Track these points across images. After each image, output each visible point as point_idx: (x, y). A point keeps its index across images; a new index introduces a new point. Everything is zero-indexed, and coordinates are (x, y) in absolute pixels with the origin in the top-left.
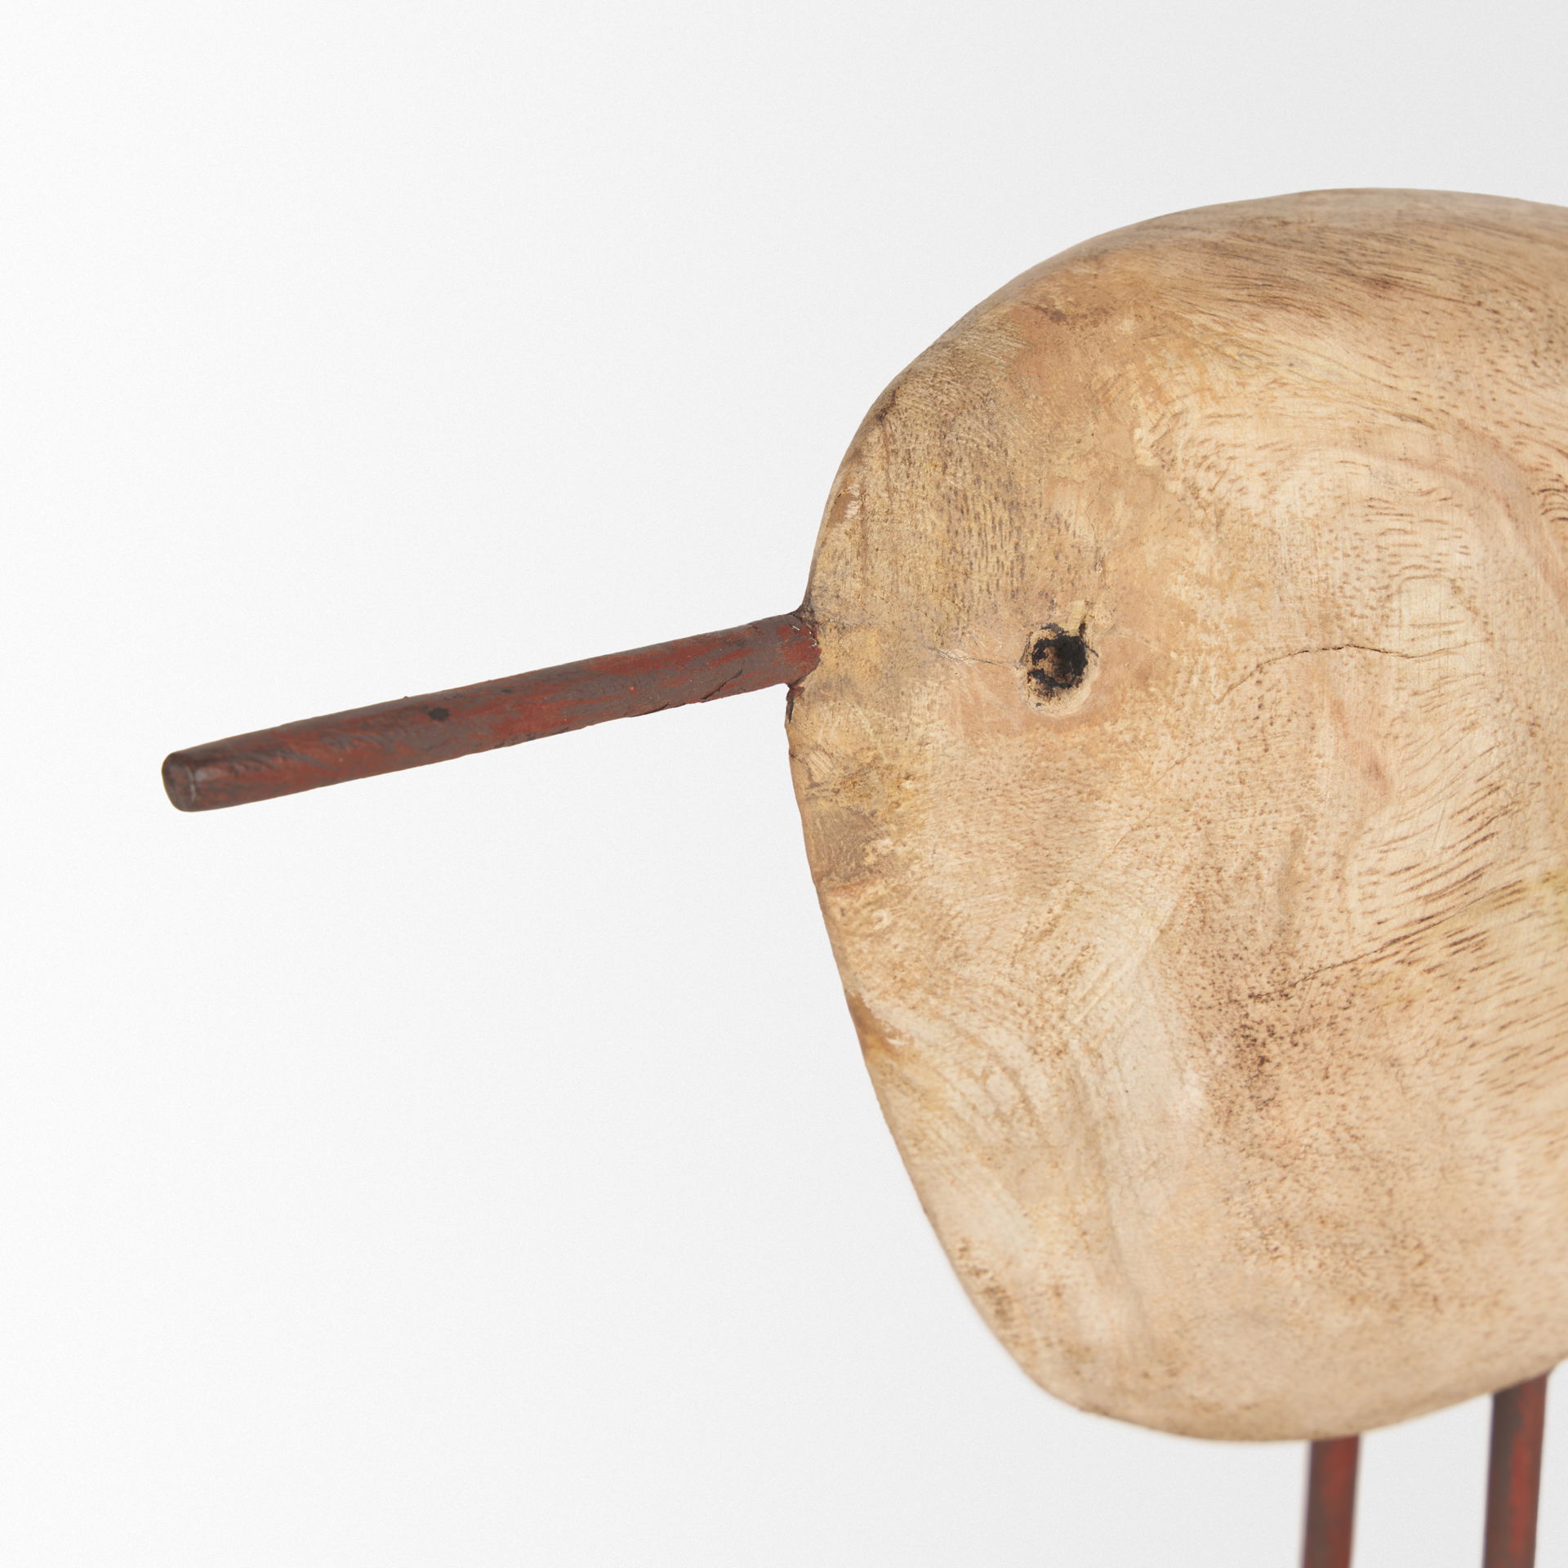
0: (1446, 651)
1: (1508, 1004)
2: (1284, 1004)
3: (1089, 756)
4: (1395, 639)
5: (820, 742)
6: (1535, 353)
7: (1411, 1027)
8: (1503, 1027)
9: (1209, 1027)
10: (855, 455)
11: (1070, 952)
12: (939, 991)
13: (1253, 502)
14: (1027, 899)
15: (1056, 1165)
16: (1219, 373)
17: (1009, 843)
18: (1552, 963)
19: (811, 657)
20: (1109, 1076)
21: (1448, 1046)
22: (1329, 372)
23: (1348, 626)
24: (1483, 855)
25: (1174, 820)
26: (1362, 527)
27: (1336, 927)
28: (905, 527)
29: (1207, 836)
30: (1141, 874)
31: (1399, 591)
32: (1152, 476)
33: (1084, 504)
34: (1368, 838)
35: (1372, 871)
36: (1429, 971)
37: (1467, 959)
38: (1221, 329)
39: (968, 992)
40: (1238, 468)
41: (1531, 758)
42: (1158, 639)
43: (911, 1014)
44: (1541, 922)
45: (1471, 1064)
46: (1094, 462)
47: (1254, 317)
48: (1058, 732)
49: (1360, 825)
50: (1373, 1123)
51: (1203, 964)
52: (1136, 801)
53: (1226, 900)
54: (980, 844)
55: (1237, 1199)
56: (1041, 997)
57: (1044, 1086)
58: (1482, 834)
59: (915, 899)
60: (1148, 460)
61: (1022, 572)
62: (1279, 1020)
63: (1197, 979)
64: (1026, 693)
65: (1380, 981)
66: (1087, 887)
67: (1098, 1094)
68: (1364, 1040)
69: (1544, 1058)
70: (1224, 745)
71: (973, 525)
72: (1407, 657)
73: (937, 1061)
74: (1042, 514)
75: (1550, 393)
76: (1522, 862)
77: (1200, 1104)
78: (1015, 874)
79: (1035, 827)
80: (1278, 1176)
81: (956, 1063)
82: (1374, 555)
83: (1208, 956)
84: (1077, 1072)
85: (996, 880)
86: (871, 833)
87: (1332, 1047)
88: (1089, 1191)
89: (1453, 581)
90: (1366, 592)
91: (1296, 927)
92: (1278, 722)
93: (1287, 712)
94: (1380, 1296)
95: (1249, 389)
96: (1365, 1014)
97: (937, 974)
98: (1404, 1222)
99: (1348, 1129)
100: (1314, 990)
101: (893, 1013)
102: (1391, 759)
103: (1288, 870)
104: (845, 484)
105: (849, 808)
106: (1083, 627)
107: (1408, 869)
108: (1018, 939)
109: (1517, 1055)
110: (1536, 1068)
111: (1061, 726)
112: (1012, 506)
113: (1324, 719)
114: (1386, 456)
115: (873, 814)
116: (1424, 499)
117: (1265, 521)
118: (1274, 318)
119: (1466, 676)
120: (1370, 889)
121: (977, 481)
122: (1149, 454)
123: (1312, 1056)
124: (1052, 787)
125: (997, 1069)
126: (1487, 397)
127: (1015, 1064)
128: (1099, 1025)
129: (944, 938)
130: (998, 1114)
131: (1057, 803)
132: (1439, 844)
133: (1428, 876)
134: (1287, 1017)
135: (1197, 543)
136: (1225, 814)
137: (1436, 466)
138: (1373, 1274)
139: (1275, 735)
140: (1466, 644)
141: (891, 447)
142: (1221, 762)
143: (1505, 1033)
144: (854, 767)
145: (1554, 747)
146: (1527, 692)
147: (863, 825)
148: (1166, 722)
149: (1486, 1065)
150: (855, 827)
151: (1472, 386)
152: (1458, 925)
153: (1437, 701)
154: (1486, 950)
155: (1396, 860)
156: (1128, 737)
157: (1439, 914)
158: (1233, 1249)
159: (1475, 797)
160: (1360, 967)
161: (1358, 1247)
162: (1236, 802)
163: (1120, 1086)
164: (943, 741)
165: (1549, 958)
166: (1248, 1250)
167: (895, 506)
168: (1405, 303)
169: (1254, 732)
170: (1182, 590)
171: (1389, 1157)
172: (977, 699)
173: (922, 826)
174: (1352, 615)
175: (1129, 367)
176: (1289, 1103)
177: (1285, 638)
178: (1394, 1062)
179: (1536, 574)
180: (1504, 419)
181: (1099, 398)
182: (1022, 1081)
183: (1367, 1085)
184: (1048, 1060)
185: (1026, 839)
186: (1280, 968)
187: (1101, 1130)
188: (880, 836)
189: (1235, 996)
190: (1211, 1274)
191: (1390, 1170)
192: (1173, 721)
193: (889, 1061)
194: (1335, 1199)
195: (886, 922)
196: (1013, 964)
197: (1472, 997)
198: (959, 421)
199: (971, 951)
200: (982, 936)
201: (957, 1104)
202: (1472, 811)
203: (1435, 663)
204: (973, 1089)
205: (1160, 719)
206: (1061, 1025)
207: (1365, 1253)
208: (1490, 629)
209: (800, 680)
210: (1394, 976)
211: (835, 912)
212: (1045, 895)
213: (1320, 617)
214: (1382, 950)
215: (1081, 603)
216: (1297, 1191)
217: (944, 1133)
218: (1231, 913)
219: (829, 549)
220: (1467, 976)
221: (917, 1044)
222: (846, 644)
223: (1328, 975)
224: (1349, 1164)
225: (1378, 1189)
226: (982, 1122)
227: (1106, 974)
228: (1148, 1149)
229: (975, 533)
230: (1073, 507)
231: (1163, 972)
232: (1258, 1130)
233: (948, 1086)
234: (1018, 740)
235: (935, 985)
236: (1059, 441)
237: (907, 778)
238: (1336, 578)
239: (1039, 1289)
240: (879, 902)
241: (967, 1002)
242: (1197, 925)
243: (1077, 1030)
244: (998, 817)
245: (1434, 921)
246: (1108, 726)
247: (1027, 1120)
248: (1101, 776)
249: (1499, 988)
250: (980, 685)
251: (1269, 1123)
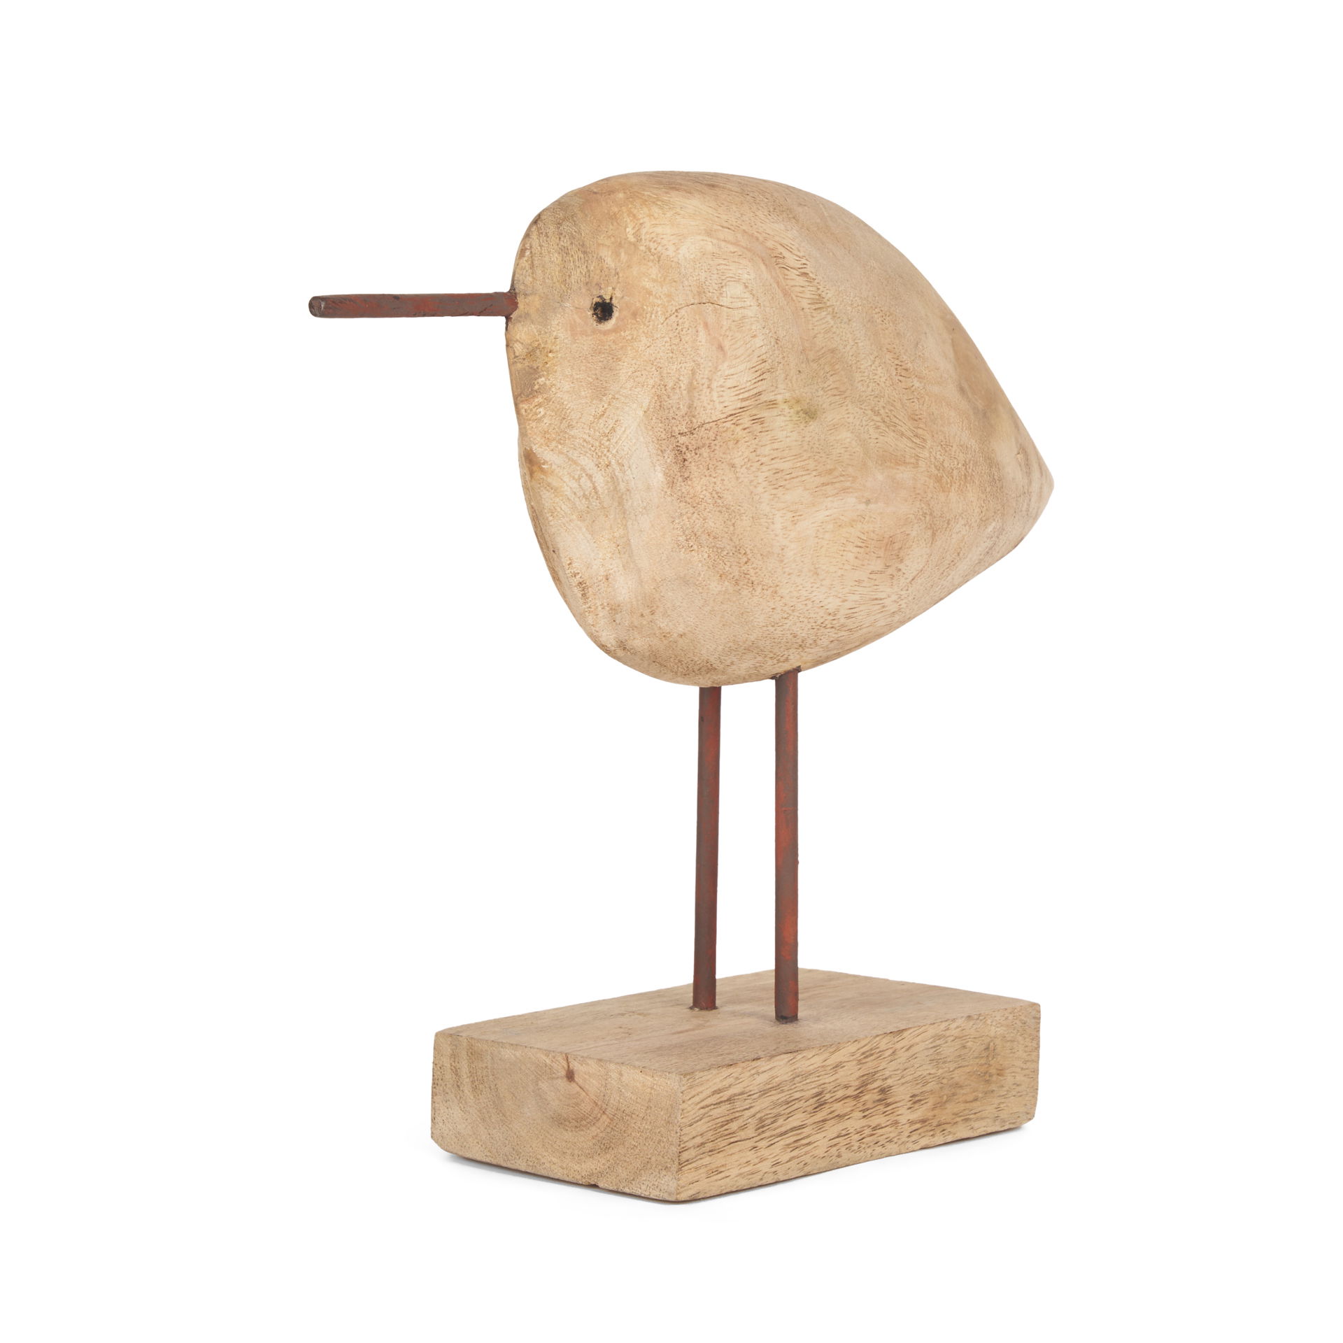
0: (744, 308)
1: (774, 450)
2: (692, 437)
3: (616, 344)
4: (725, 301)
5: (518, 338)
6: (770, 212)
7: (738, 452)
8: (772, 459)
9: (664, 447)
10: (527, 235)
11: (611, 423)
12: (562, 441)
13: (671, 253)
14: (594, 402)
15: (607, 517)
16: (656, 210)
17: (588, 378)
18: (790, 437)
19: (515, 305)
20: (627, 473)
21: (753, 462)
22: (696, 211)
23: (707, 296)
24: (762, 386)
25: (648, 368)
26: (711, 262)
27: (709, 407)
28: (547, 259)
29: (660, 373)
30: (636, 390)
31: (726, 285)
32: (634, 244)
33: (610, 253)
34: (719, 373)
35: (721, 386)
36: (745, 429)
37: (757, 427)
38: (655, 196)
39: (573, 441)
40: (664, 242)
41: (777, 352)
42: (639, 301)
43: (551, 453)
44: (785, 419)
45: (762, 472)
46: (613, 239)
47: (666, 193)
48: (605, 335)
49: (716, 368)
50: (726, 492)
51: (661, 423)
52: (634, 362)
53: (669, 397)
54: (577, 379)
55: (677, 521)
56: (600, 443)
57: (602, 481)
58: (761, 378)
59: (553, 402)
60: (632, 239)
61: (589, 276)
62: (690, 443)
63: (659, 429)
64: (592, 321)
65: (726, 431)
66: (617, 396)
67: (623, 481)
68: (721, 455)
69: (788, 477)
70: (665, 339)
71: (571, 259)
72: (730, 308)
73: (561, 474)
74: (595, 256)
75: (776, 225)
76: (776, 392)
77: (662, 480)
78: (590, 391)
79: (597, 372)
80: (692, 512)
81: (568, 474)
82: (715, 272)
83: (663, 419)
84: (614, 474)
85: (583, 393)
86: (537, 376)
87: (710, 456)
88: (620, 526)
89: (745, 283)
90: (714, 284)
91: (695, 405)
92: (684, 330)
93: (687, 326)
94: (732, 576)
95: (666, 216)
96: (721, 444)
97: (561, 434)
98: (739, 540)
99: (717, 493)
100: (702, 432)
101: (544, 454)
102: (727, 344)
103: (691, 384)
104: (524, 245)
105: (528, 366)
106: (611, 299)
107: (735, 387)
108: (591, 418)
109: (778, 472)
110: (786, 480)
111: (606, 333)
112: (585, 253)
113: (701, 328)
114: (718, 239)
115: (537, 368)
116: (732, 255)
117: (676, 260)
118: (674, 193)
119: (751, 317)
120: (721, 393)
121: (572, 243)
122: (632, 237)
123: (703, 460)
124: (603, 356)
125: (584, 475)
126: (753, 224)
127: (590, 472)
128: (622, 452)
129: (564, 419)
130: (584, 495)
131: (605, 362)
132: (745, 379)
133: (742, 391)
134: (693, 442)
135: (651, 267)
136: (666, 364)
137: (736, 244)
138: (728, 564)
139: (683, 335)
140: (751, 306)
141: (540, 231)
142: (664, 346)
143: (773, 462)
144: (531, 348)
145: (786, 350)
146: (774, 327)
147: (534, 372)
148: (643, 332)
149: (767, 474)
150: (531, 374)
151: (747, 219)
152: (754, 413)
153: (742, 325)
154: (764, 425)
155: (729, 383)
156: (630, 338)
157: (747, 407)
158: (676, 546)
159: (758, 363)
160: (719, 423)
161: (723, 550)
162: (671, 360)
163: (631, 476)
164: (563, 337)
165: (788, 435)
166: (681, 546)
167: (543, 252)
168: (720, 192)
169: (675, 334)
170: (647, 284)
171: (733, 508)
172: (575, 322)
173: (556, 372)
174: (709, 292)
175: (623, 208)
176: (695, 479)
177: (686, 300)
178: (733, 466)
179: (775, 285)
180: (759, 231)
181: (613, 218)
182: (594, 480)
183: (723, 474)
184: (603, 470)
185: (594, 377)
186: (689, 422)
187: (624, 497)
188: (540, 377)
189: (673, 434)
190: (667, 557)
191: (734, 514)
192: (646, 331)
193: (542, 476)
194: (713, 525)
195: (542, 413)
196: (590, 429)
197: (760, 443)
198: (564, 223)
199: (574, 423)
200: (578, 417)
201: (568, 493)
202: (757, 368)
203: (740, 311)
204: (574, 485)
205: (641, 331)
206: (608, 454)
207: (725, 553)
208: (759, 302)
209: (511, 314)
210: (732, 429)
211: (523, 411)
212: (601, 400)
213: (698, 292)
214: (726, 418)
215: (610, 288)
216: (699, 519)
217: (563, 507)
218: (670, 402)
219: (520, 266)
220: (758, 434)
221: (554, 467)
222: (527, 300)
223: (707, 426)
224: (718, 509)
225: (729, 523)
226: (578, 500)
227: (625, 431)
228: (642, 502)
229: (572, 261)
230: (606, 254)
231: (646, 428)
232: (683, 490)
233: (565, 484)
234: (590, 338)
235: (561, 439)
236: (600, 231)
237: (550, 352)
238: (703, 279)
239: (600, 578)
240: (540, 405)
241: (572, 446)
242: (658, 408)
243: (614, 456)
244: (583, 368)
245: (745, 409)
246: (622, 333)
247: (595, 497)
248: (621, 352)
249: (770, 442)
250: (576, 317)
251: (688, 487)
